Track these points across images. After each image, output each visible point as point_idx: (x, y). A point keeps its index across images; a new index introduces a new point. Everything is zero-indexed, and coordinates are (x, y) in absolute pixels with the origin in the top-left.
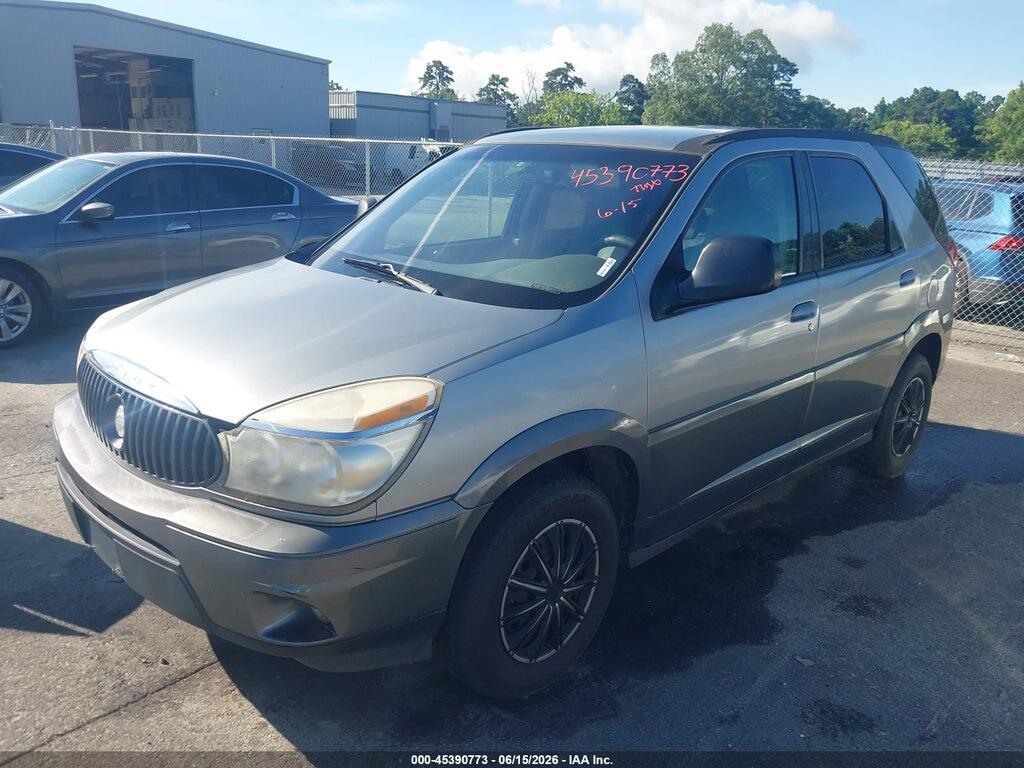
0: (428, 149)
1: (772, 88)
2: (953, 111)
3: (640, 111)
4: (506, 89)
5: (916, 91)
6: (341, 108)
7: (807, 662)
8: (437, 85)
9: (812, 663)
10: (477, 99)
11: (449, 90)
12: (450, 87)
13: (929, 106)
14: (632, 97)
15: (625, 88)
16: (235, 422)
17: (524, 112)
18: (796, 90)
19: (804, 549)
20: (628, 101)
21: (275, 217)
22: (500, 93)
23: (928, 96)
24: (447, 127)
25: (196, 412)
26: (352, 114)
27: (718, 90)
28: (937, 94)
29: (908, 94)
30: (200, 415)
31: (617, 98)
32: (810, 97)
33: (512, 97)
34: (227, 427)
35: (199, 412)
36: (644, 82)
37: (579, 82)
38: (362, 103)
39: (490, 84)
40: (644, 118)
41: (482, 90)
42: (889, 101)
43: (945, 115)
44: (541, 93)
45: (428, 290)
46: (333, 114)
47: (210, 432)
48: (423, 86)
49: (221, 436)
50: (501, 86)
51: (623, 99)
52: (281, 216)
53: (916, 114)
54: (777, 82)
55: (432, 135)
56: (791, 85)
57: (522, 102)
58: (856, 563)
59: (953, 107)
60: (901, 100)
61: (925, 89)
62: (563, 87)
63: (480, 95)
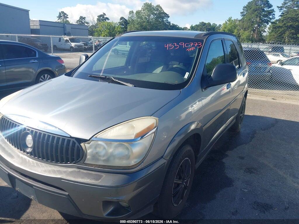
0: (65, 39)
1: (163, 21)
2: (210, 28)
3: (126, 28)
4: (85, 21)
5: (200, 23)
6: (35, 26)
7: (246, 191)
8: (63, 19)
9: (247, 191)
10: (76, 24)
11: (67, 21)
12: (67, 20)
13: (204, 27)
14: (123, 23)
15: (121, 21)
16: (88, 139)
17: (92, 27)
18: (169, 22)
19: (227, 156)
20: (122, 25)
21: (31, 61)
22: (83, 22)
23: (203, 24)
24: (70, 32)
25: (69, 136)
26: (38, 27)
27: (148, 22)
28: (205, 23)
29: (198, 24)
30: (71, 137)
31: (119, 24)
32: (172, 24)
33: (87, 23)
34: (85, 141)
35: (71, 136)
36: (127, 19)
37: (108, 19)
38: (41, 24)
39: (80, 19)
40: (128, 30)
41: (78, 21)
42: (193, 26)
43: (208, 29)
44: (96, 22)
45: (130, 85)
46: (32, 27)
47: (77, 144)
48: (59, 19)
49: (82, 144)
50: (84, 20)
51: (121, 24)
52: (33, 61)
53: (200, 29)
54: (164, 20)
55: (65, 34)
56: (168, 21)
57: (91, 24)
58: (242, 158)
59: (209, 27)
60: (196, 25)
61: (202, 22)
62: (103, 20)
63: (77, 22)
